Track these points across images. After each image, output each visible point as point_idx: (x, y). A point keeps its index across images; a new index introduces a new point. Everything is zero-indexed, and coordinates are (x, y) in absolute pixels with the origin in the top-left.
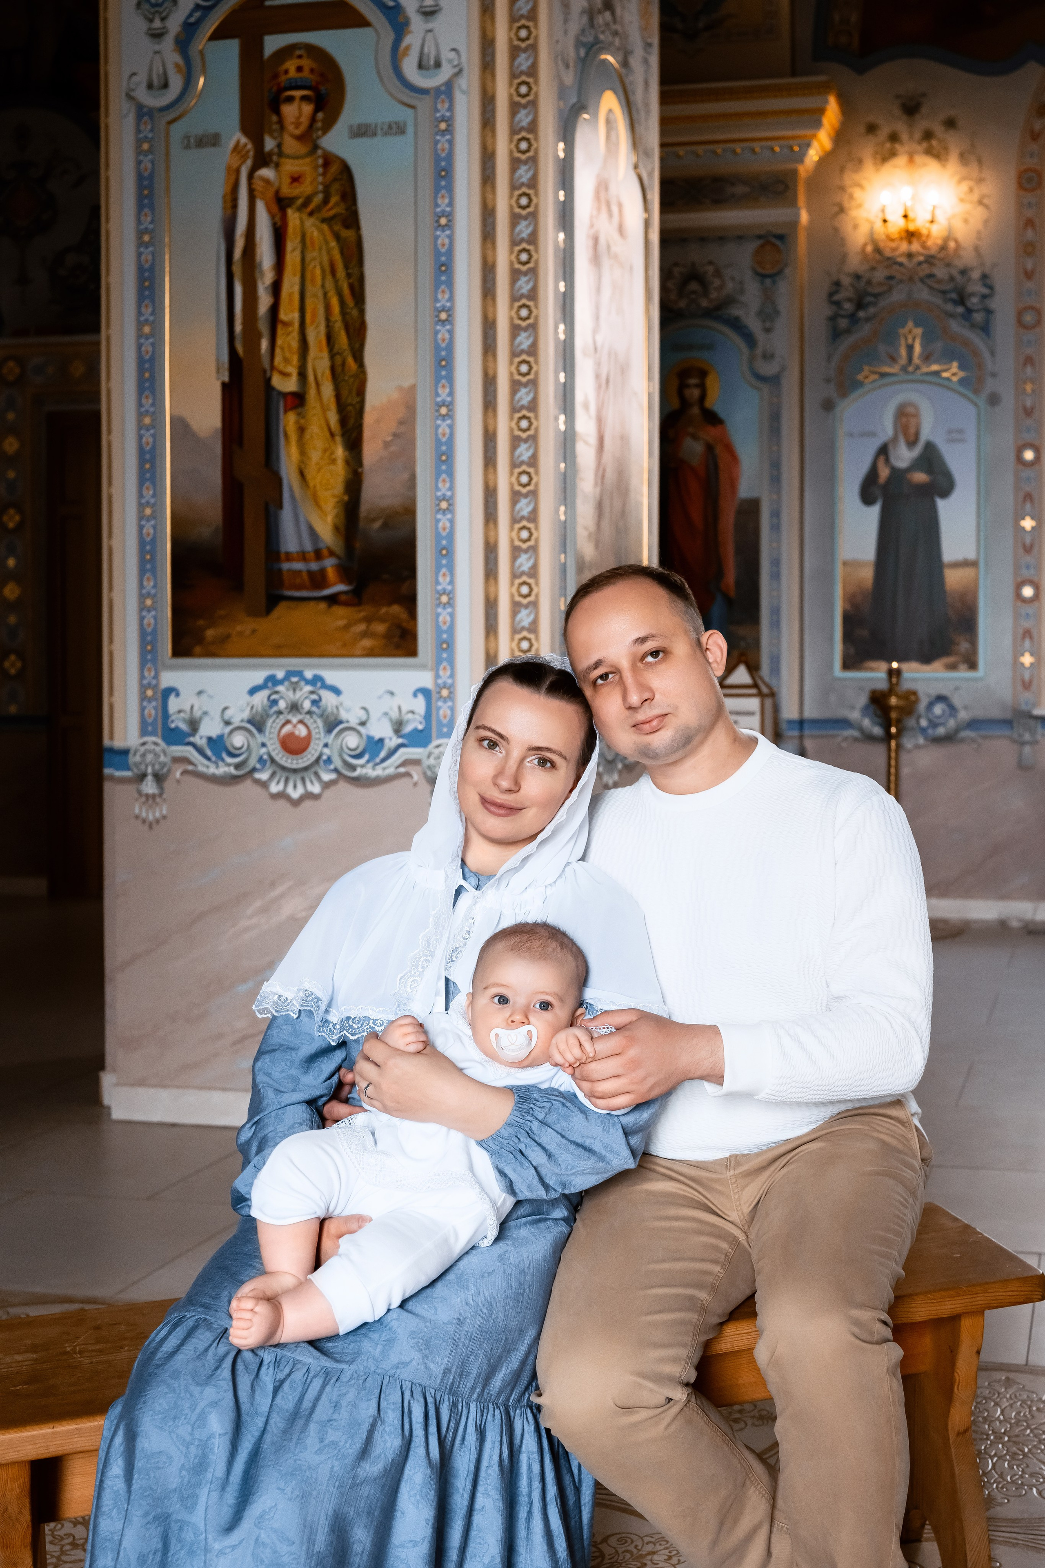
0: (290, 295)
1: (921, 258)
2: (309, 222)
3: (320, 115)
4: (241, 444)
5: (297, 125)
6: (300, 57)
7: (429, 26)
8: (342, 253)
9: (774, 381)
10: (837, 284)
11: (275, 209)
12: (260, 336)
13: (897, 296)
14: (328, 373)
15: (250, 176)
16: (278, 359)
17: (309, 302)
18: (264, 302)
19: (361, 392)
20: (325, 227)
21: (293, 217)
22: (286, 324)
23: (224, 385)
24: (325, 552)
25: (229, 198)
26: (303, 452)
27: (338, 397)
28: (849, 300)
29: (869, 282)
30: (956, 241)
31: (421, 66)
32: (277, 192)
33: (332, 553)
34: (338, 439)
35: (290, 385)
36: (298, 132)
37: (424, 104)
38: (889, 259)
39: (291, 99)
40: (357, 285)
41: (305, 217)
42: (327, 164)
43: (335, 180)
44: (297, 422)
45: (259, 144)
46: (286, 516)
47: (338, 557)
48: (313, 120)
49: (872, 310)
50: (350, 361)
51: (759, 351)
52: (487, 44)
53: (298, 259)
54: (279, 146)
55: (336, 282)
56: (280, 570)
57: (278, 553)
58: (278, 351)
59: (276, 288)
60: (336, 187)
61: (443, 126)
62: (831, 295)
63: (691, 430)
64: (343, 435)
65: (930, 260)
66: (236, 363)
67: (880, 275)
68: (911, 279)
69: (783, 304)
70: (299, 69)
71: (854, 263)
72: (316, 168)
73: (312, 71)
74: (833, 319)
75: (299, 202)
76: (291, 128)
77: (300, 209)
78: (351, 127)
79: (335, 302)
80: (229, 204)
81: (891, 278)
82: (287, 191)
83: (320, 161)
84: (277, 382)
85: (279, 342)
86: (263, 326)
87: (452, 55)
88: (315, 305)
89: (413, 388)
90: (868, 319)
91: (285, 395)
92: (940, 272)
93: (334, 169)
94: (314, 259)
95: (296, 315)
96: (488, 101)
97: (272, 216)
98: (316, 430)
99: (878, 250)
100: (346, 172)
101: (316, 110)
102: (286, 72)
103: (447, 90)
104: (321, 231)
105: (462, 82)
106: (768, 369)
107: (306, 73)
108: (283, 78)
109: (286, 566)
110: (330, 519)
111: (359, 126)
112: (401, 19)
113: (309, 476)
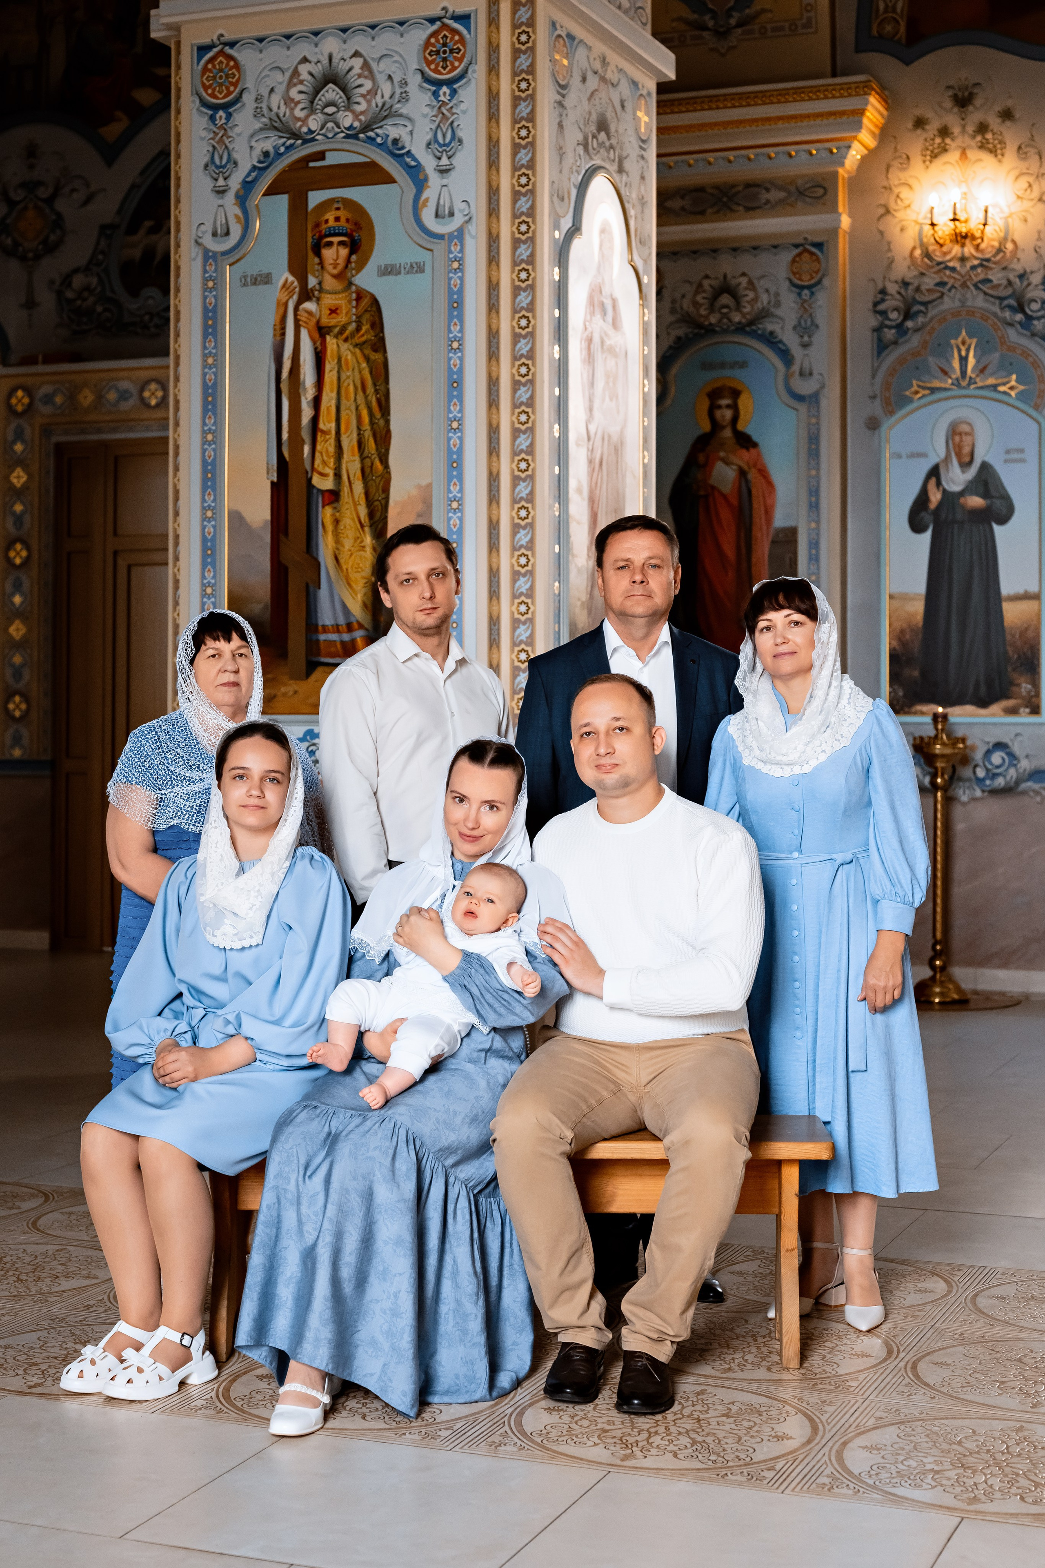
0: (328, 408)
1: (976, 262)
2: (344, 347)
3: (354, 257)
4: (286, 534)
5: (335, 266)
6: (338, 209)
7: (445, 182)
8: (371, 373)
9: (813, 400)
10: (883, 292)
11: (317, 336)
12: (303, 442)
13: (947, 304)
14: (359, 473)
15: (296, 309)
16: (318, 462)
17: (343, 414)
18: (307, 414)
19: (386, 490)
20: (357, 350)
21: (331, 343)
22: (323, 432)
23: (272, 483)
24: (356, 625)
25: (278, 327)
26: (337, 541)
27: (367, 494)
28: (896, 309)
29: (918, 289)
30: (1014, 242)
31: (437, 215)
32: (318, 322)
33: (361, 626)
34: (367, 529)
35: (327, 484)
36: (335, 272)
37: (440, 248)
38: (939, 264)
39: (330, 244)
40: (383, 399)
41: (341, 342)
42: (359, 299)
43: (366, 311)
44: (333, 515)
45: (303, 281)
46: (323, 593)
47: (366, 629)
48: (348, 261)
49: (921, 319)
50: (377, 463)
51: (796, 368)
52: (493, 192)
53: (335, 378)
54: (320, 283)
55: (366, 397)
56: (318, 641)
57: (317, 626)
58: (317, 455)
59: (317, 402)
60: (367, 316)
61: (455, 265)
62: (876, 304)
63: (722, 454)
64: (371, 526)
65: (985, 263)
66: (282, 465)
67: (929, 282)
68: (964, 285)
69: (821, 318)
70: (337, 219)
71: (901, 269)
72: (350, 302)
73: (348, 220)
74: (878, 330)
75: (336, 330)
76: (330, 268)
77: (336, 337)
78: (379, 267)
79: (365, 413)
80: (278, 332)
81: (942, 284)
82: (326, 321)
83: (354, 296)
84: (316, 481)
85: (319, 447)
86: (306, 434)
87: (464, 205)
88: (349, 417)
89: (430, 485)
90: (916, 330)
91: (323, 492)
92: (996, 277)
93: (365, 302)
94: (348, 377)
95: (333, 425)
96: (493, 240)
97: (314, 342)
98: (348, 521)
99: (927, 255)
100: (375, 303)
101: (351, 253)
102: (327, 221)
103: (459, 235)
104: (354, 354)
105: (472, 228)
106: (805, 387)
107: (343, 222)
108: (324, 227)
109: (322, 637)
110: (359, 597)
111: (386, 266)
112: (421, 176)
113: (342, 561)
